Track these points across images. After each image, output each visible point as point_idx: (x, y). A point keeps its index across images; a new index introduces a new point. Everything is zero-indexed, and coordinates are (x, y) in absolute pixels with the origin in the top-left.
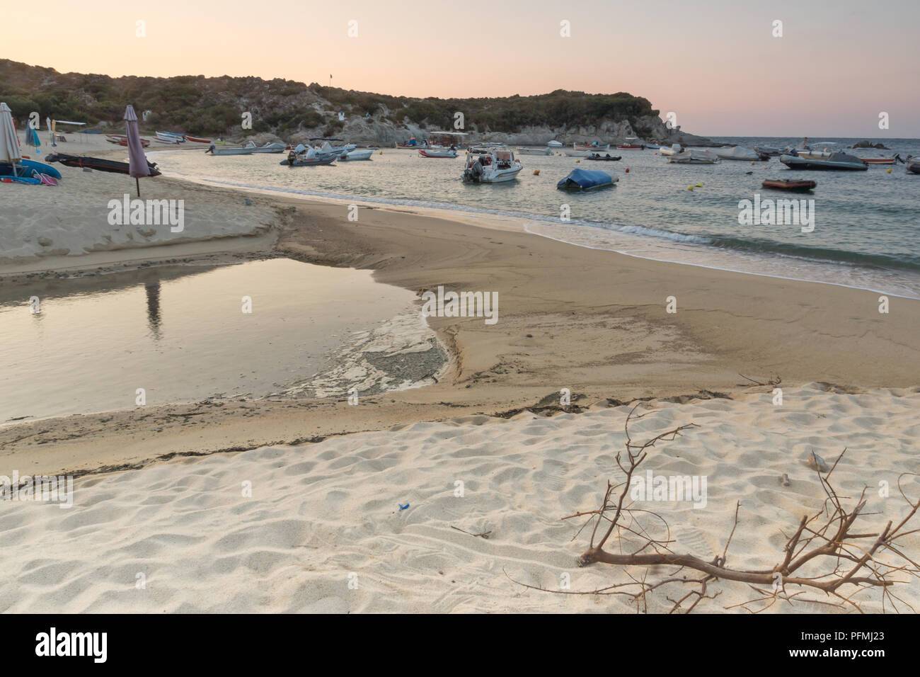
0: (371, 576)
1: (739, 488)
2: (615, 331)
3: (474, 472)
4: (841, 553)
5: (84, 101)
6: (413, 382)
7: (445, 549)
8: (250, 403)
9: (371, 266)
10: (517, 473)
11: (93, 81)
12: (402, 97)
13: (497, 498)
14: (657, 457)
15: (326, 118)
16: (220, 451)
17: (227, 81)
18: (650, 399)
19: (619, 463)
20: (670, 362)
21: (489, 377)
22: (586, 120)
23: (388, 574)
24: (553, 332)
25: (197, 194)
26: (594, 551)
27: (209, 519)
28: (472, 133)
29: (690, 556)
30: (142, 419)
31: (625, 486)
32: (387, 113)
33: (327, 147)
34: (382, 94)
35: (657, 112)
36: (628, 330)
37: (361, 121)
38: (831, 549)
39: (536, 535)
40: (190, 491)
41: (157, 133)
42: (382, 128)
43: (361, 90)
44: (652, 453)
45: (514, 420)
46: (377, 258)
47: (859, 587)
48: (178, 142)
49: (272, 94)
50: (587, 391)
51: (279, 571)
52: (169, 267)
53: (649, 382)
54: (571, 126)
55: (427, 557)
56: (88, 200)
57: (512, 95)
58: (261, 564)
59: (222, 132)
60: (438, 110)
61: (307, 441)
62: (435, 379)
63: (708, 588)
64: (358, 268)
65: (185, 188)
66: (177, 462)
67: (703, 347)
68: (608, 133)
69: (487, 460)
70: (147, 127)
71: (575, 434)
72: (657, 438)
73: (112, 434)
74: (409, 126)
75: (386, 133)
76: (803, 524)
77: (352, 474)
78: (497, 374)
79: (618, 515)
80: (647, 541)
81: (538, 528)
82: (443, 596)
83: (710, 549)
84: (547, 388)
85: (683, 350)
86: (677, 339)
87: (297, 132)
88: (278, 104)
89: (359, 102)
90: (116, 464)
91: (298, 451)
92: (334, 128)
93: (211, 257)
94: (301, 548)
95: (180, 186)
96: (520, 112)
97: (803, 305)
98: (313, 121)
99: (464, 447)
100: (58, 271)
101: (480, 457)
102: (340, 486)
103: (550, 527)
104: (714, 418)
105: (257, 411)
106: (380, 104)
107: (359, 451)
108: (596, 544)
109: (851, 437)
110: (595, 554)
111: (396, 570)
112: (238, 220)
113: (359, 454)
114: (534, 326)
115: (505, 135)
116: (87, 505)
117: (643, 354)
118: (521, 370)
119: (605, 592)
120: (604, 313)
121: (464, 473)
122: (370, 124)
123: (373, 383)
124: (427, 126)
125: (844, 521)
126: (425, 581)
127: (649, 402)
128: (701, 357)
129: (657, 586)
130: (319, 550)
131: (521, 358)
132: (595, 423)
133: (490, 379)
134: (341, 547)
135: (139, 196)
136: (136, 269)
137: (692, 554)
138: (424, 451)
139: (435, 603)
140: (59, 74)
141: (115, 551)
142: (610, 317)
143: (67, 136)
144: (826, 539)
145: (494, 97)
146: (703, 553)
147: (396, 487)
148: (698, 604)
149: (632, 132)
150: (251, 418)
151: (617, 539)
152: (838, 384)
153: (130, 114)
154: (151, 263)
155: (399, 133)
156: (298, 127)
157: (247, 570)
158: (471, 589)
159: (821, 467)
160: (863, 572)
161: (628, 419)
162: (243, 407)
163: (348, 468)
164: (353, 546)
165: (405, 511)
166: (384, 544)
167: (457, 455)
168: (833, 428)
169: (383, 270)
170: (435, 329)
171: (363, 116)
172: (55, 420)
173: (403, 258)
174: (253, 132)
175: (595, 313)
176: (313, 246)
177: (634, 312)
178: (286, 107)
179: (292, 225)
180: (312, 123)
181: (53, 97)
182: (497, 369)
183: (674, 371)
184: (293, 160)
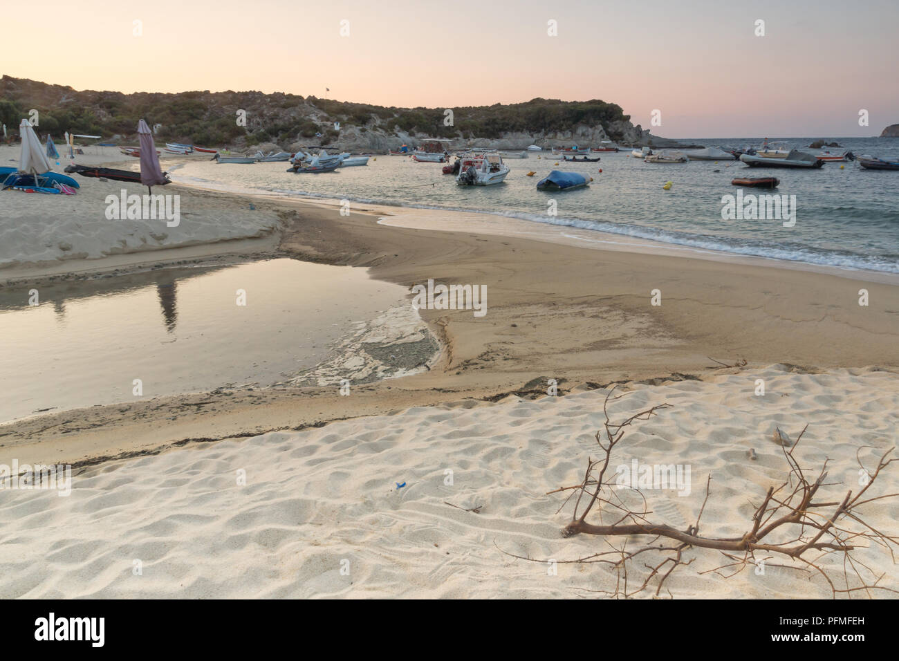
0: (371, 550)
1: (709, 462)
2: (595, 320)
3: (465, 452)
4: (805, 521)
5: (99, 116)
6: (408, 370)
7: (439, 523)
8: (257, 391)
9: (367, 263)
10: (505, 452)
11: (107, 98)
12: (392, 107)
13: (487, 476)
14: (633, 435)
15: (323, 128)
16: (230, 437)
17: (231, 95)
18: (625, 382)
19: (598, 441)
20: (645, 347)
21: (477, 364)
22: (562, 125)
23: (387, 547)
24: (535, 322)
25: (205, 200)
26: (576, 523)
27: (221, 500)
28: (458, 140)
29: (666, 526)
30: (157, 408)
31: (605, 462)
32: (378, 122)
33: (324, 155)
34: (374, 105)
35: (628, 117)
36: (605, 318)
37: (355, 130)
38: (796, 517)
39: (524, 509)
40: (203, 474)
41: (167, 144)
42: (375, 137)
43: (355, 101)
44: (629, 431)
45: (501, 404)
46: (372, 256)
47: (822, 552)
48: (187, 153)
49: (272, 106)
50: (568, 375)
51: (286, 546)
53: (624, 366)
54: (549, 131)
55: (423, 531)
57: (495, 104)
58: (270, 540)
59: (226, 143)
60: (427, 119)
61: (310, 426)
62: (427, 367)
63: (683, 555)
64: (354, 266)
65: (194, 195)
66: (191, 447)
67: (674, 333)
68: (583, 138)
69: (477, 441)
70: (158, 139)
71: (558, 415)
72: (632, 418)
73: (131, 423)
74: (400, 134)
75: (379, 141)
76: (770, 495)
77: (352, 456)
78: (484, 361)
79: (598, 489)
80: (626, 513)
81: (525, 503)
82: (438, 567)
83: (684, 519)
84: (532, 373)
85: (656, 337)
86: (650, 326)
87: (297, 141)
88: (278, 116)
89: (353, 112)
90: (135, 450)
91: (302, 436)
92: (331, 137)
93: (219, 258)
94: (306, 525)
95: (190, 192)
96: (502, 120)
97: (765, 293)
98: (310, 131)
99: (456, 429)
100: (78, 274)
101: (471, 438)
102: (342, 467)
103: (535, 501)
104: (685, 399)
105: (264, 399)
106: (372, 115)
107: (358, 434)
108: (579, 517)
109: (813, 414)
110: (578, 526)
111: (394, 544)
112: (243, 223)
113: (358, 437)
114: (518, 317)
115: (488, 141)
116: (108, 488)
117: (619, 340)
118: (508, 357)
119: (588, 560)
120: (581, 304)
121: (455, 453)
122: (363, 133)
123: (371, 372)
124: (416, 133)
125: (807, 491)
126: (422, 554)
127: (625, 385)
128: (673, 342)
129: (636, 554)
130: (323, 526)
131: (506, 346)
132: (577, 404)
133: (479, 366)
134: (343, 523)
136: (150, 270)
137: (667, 524)
138: (418, 433)
139: (431, 573)
140: (76, 91)
141: (136, 530)
142: (588, 307)
143: (84, 149)
144: (791, 508)
145: (477, 105)
146: (678, 523)
147: (393, 466)
148: (674, 569)
149: (606, 136)
150: (259, 406)
151: (599, 512)
152: (800, 365)
153: (143, 127)
154: (164, 265)
155: (390, 141)
156: (296, 137)
157: (257, 546)
158: (464, 559)
159: (785, 441)
160: (825, 538)
161: (607, 400)
162: (251, 396)
163: (349, 450)
164: (355, 523)
165: (402, 489)
166: (383, 520)
167: (449, 436)
168: (796, 406)
169: (379, 267)
170: (427, 321)
171: (357, 126)
172: (78, 410)
173: (396, 255)
174: (255, 141)
175: (574, 304)
176: (313, 246)
177: (609, 302)
178: (286, 118)
179: (293, 227)
180: (310, 132)
181: (71, 112)
182: (485, 357)
183: (648, 355)
184: (298, 168)
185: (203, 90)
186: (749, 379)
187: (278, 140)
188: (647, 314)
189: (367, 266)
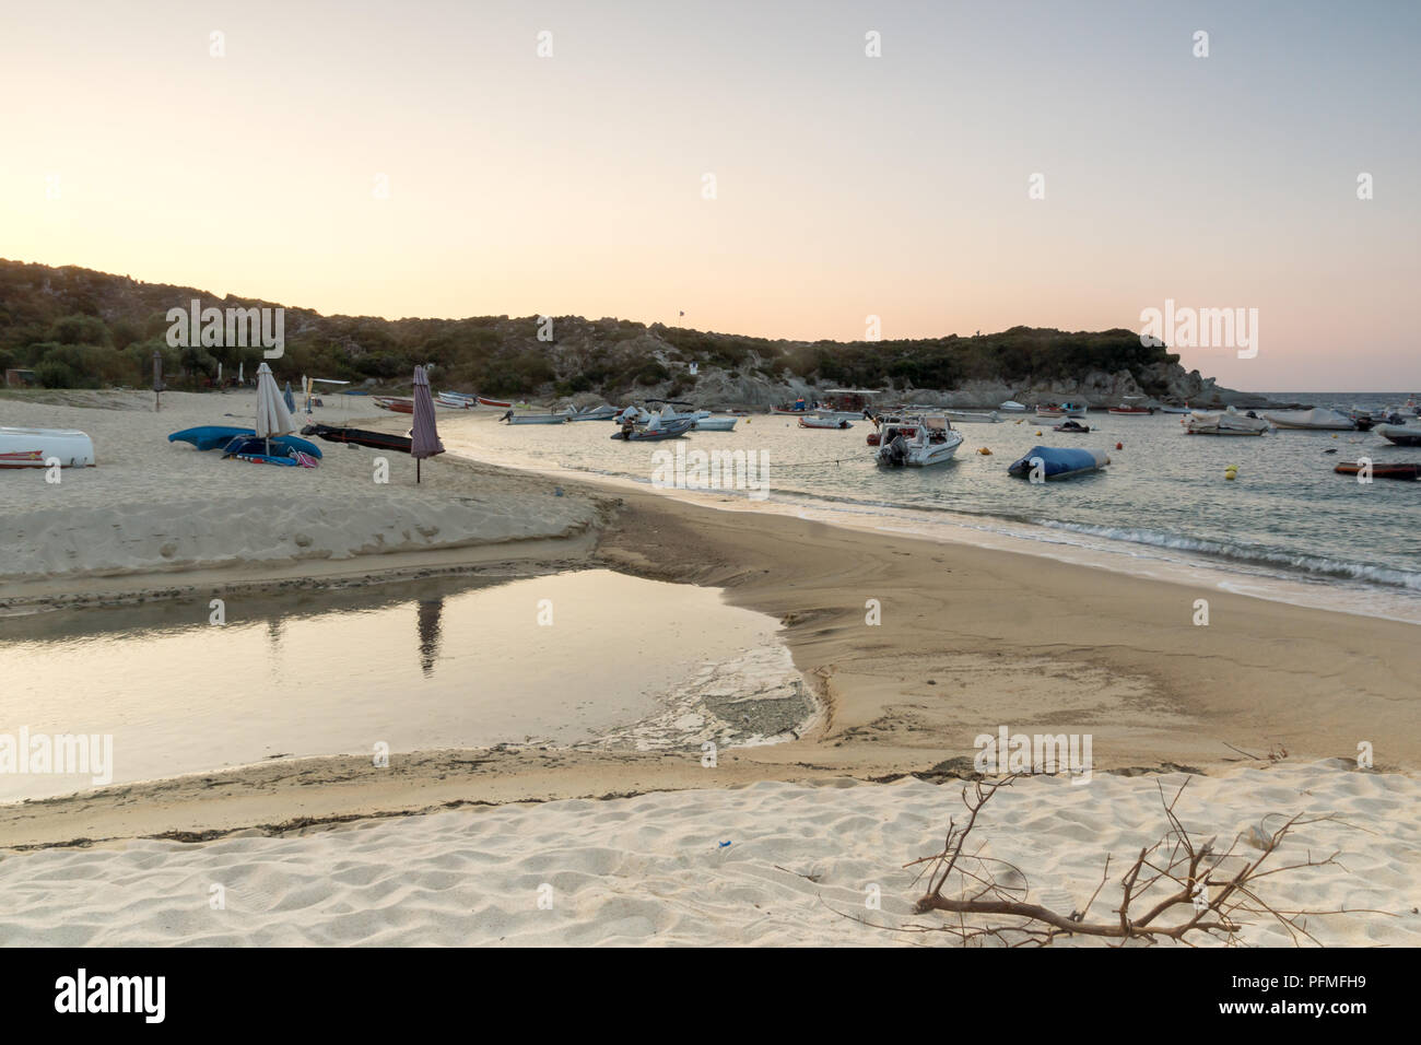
2: (1057, 680)
3: (813, 820)
5: (349, 352)
7: (764, 885)
8: (552, 752)
9: (722, 582)
10: (864, 823)
11: (360, 325)
12: (781, 340)
15: (672, 372)
20: (1130, 724)
22: (1061, 371)
23: (699, 902)
24: (966, 678)
25: (492, 480)
26: (930, 897)
27: (513, 845)
28: (885, 391)
30: (420, 764)
32: (759, 362)
33: (669, 412)
34: (753, 336)
35: (1176, 358)
36: (1075, 679)
37: (722, 375)
41: (440, 393)
42: (752, 385)
43: (723, 332)
45: (892, 785)
46: (730, 572)
48: (467, 406)
52: (452, 578)
54: (1039, 379)
55: (743, 890)
56: (357, 487)
57: (947, 336)
59: (526, 392)
60: (834, 358)
61: (621, 796)
62: (795, 734)
64: (704, 584)
65: (476, 472)
66: (465, 810)
67: (1184, 706)
68: (1097, 390)
69: (830, 809)
74: (791, 382)
75: (757, 391)
78: (878, 731)
81: (876, 876)
84: (947, 751)
85: (1152, 710)
86: (1147, 694)
87: (630, 391)
88: (605, 352)
89: (720, 348)
90: (393, 810)
91: (609, 805)
92: (683, 386)
93: (507, 565)
95: (470, 467)
96: (959, 361)
98: (651, 375)
100: (317, 579)
102: (656, 824)
103: (890, 875)
105: (560, 761)
106: (750, 352)
112: (545, 515)
114: (938, 670)
115: (935, 394)
117: (1092, 712)
118: (915, 726)
120: (1043, 656)
122: (733, 380)
124: (818, 382)
128: (1179, 720)
131: (915, 711)
133: (870, 737)
135: (419, 481)
136: (412, 578)
140: (321, 317)
142: (1052, 660)
143: (325, 399)
145: (918, 338)
149: (1136, 388)
154: (432, 571)
155: (775, 391)
156: (630, 385)
159: (1264, 844)
162: (543, 757)
163: (669, 816)
164: (666, 876)
165: (725, 848)
169: (738, 589)
170: (802, 670)
171: (724, 368)
172: (319, 760)
173: (766, 572)
174: (569, 391)
175: (1032, 656)
176: (644, 553)
177: (1089, 655)
178: (617, 356)
179: (616, 523)
180: (652, 378)
181: (311, 346)
182: (881, 725)
183: (1133, 736)
184: (629, 433)
185: (498, 315)
186: (1279, 776)
187: (603, 389)
188: (1145, 676)
189: (721, 586)
